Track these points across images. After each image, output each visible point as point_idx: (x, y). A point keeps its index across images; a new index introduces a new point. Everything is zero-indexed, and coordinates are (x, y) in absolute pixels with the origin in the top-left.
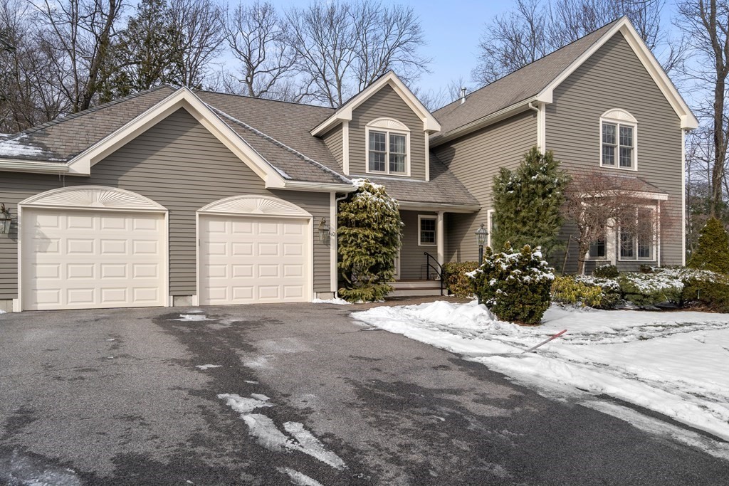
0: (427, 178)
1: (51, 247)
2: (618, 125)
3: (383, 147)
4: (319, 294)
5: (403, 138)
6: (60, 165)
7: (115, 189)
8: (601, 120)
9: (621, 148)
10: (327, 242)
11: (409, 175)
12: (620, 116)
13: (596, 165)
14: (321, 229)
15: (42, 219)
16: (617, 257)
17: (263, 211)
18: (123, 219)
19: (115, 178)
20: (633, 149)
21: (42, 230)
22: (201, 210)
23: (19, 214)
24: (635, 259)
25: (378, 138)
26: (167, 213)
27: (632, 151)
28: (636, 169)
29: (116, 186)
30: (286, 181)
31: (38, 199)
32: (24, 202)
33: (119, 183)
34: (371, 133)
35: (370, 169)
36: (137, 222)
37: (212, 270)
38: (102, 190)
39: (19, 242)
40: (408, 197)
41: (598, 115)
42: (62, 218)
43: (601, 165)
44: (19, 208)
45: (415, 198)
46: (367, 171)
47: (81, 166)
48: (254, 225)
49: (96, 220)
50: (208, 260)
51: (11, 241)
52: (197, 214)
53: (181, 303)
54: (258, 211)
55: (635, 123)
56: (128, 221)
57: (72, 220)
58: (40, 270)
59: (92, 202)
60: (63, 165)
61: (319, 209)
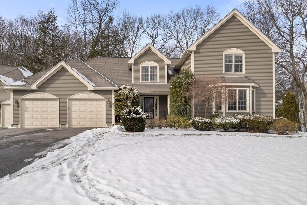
0: (166, 82)
1: (29, 110)
2: (234, 55)
3: (148, 72)
4: (108, 125)
5: (156, 68)
6: (28, 87)
7: (44, 93)
8: (224, 54)
9: (235, 65)
10: (111, 107)
11: (158, 81)
12: (234, 51)
13: (222, 73)
14: (109, 103)
15: (26, 102)
16: (226, 110)
17: (88, 97)
18: (47, 102)
19: (44, 90)
20: (243, 64)
21: (26, 105)
22: (69, 98)
23: (20, 101)
24: (237, 111)
25: (146, 69)
26: (59, 99)
27: (242, 65)
28: (244, 73)
29: (45, 92)
30: (94, 88)
31: (24, 97)
32: (21, 98)
33: (46, 91)
34: (143, 67)
35: (142, 80)
36: (51, 102)
37: (73, 117)
38: (41, 93)
39: (20, 109)
40: (153, 90)
41: (222, 52)
42: (31, 102)
43: (224, 72)
44: (20, 99)
45: (156, 90)
46: (141, 81)
47: (34, 87)
48: (87, 102)
49: (40, 102)
50: (72, 113)
51: (18, 109)
52: (68, 99)
53: (63, 126)
54: (87, 98)
55: (244, 53)
56: (49, 102)
57: (34, 102)
58: (26, 117)
59: (38, 97)
60: (29, 87)
61: (108, 96)
